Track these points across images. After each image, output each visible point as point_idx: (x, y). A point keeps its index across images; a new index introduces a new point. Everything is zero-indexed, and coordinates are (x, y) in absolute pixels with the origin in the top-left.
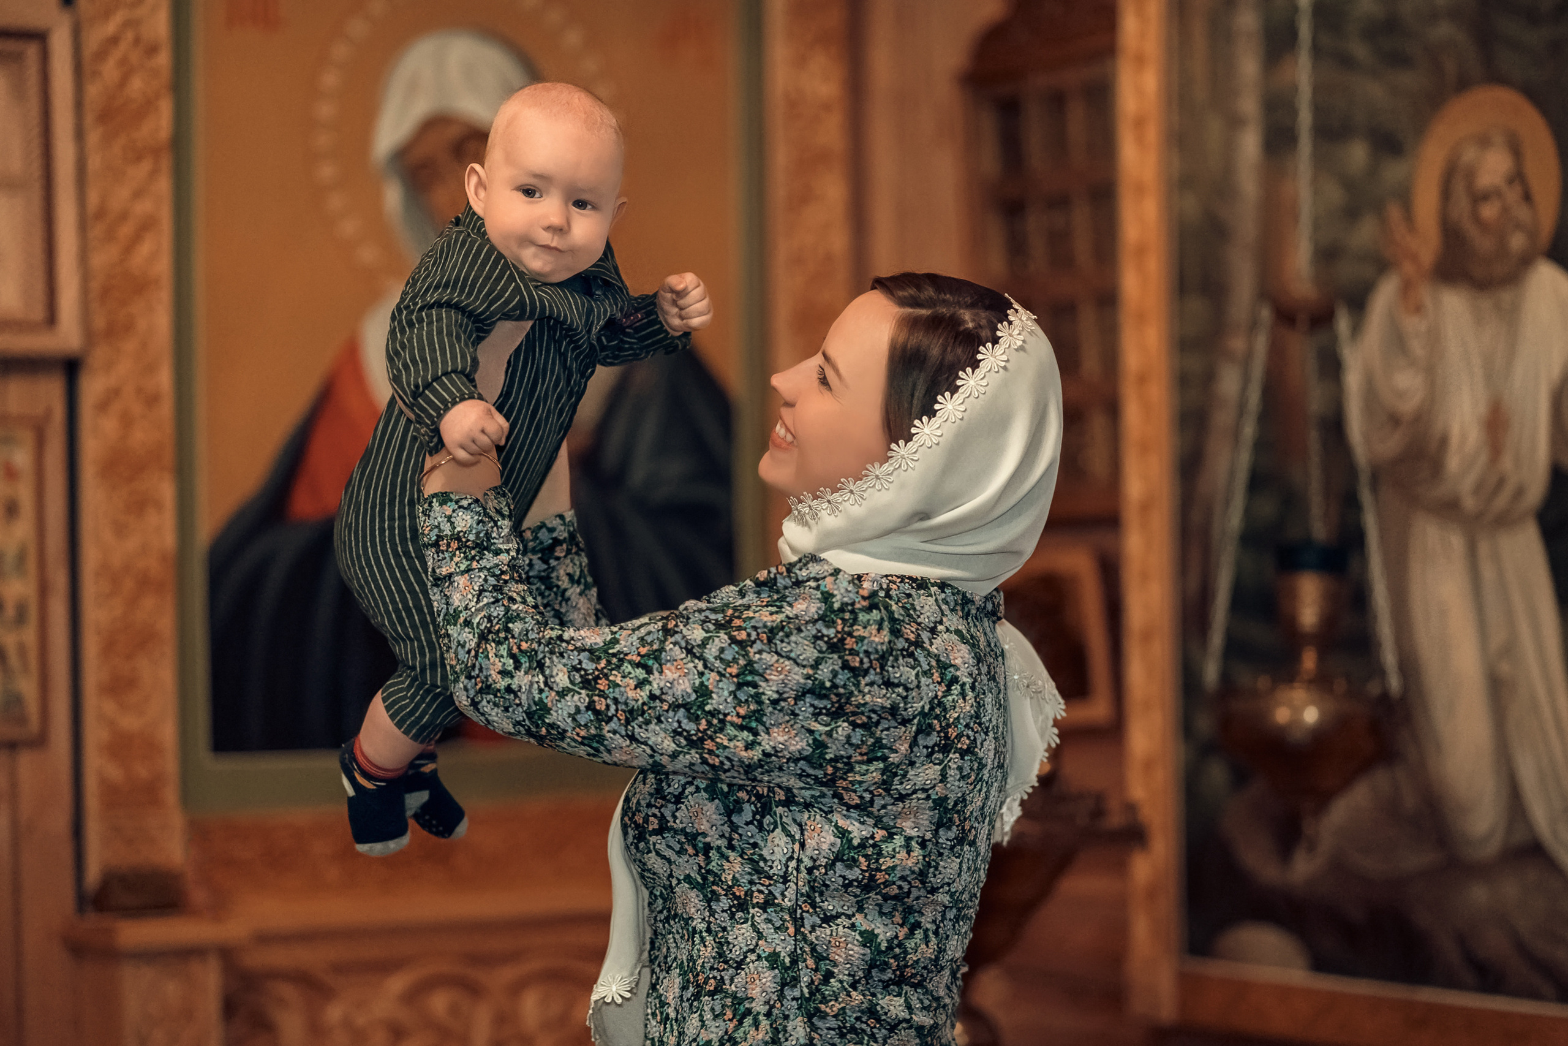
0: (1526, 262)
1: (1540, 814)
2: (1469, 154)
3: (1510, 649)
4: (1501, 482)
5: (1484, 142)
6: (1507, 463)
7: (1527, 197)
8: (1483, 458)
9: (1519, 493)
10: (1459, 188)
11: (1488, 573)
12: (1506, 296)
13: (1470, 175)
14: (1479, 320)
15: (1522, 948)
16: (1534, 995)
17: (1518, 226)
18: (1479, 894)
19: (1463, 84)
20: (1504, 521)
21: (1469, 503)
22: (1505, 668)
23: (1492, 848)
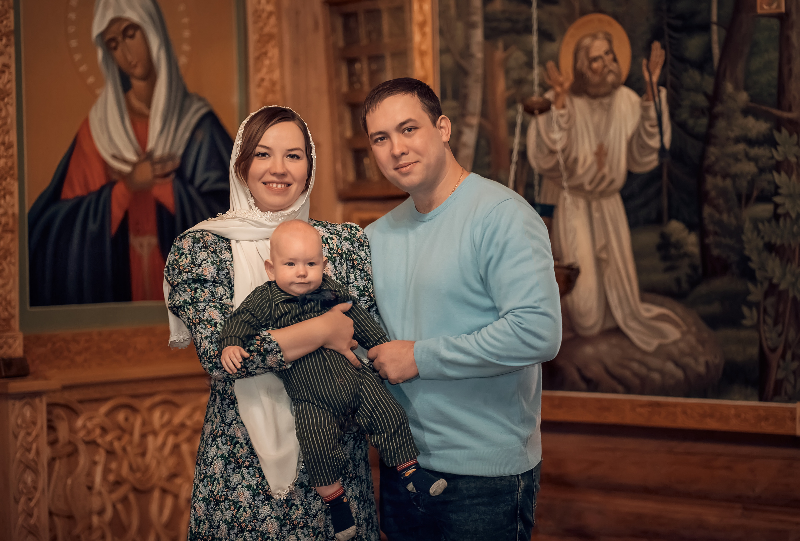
0: (615, 87)
1: (618, 315)
2: (587, 41)
3: (606, 247)
4: (603, 178)
5: (594, 37)
6: (606, 170)
7: (615, 60)
8: (595, 168)
9: (612, 182)
10: (582, 54)
11: (596, 215)
12: (606, 101)
13: (588, 50)
14: (593, 111)
15: (608, 371)
16: (615, 391)
17: (610, 71)
18: (589, 350)
19: (583, 13)
20: (604, 194)
21: (588, 187)
22: (604, 255)
23: (596, 330)
